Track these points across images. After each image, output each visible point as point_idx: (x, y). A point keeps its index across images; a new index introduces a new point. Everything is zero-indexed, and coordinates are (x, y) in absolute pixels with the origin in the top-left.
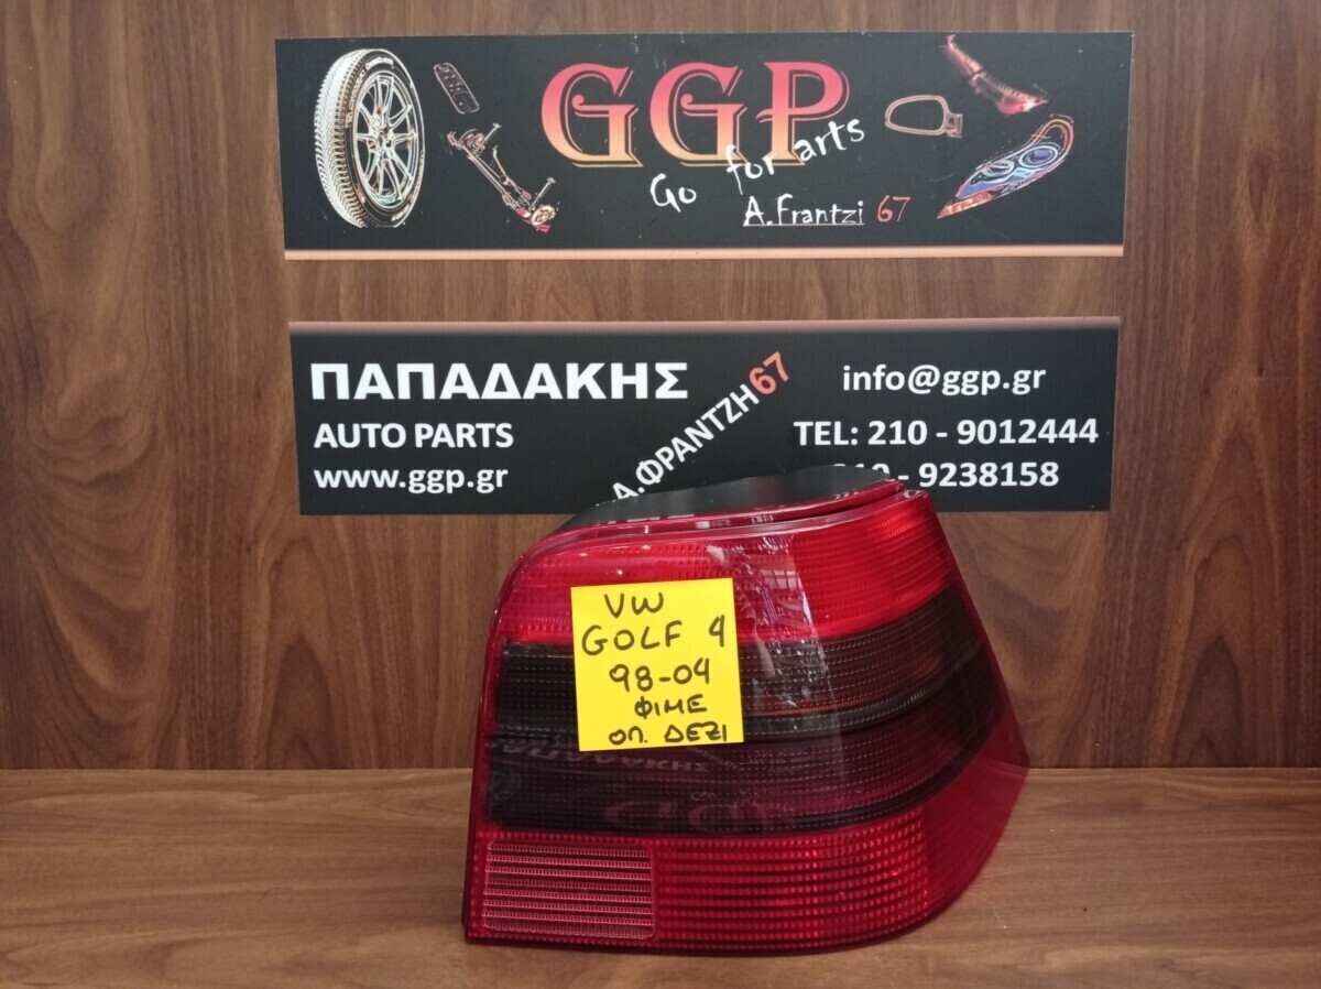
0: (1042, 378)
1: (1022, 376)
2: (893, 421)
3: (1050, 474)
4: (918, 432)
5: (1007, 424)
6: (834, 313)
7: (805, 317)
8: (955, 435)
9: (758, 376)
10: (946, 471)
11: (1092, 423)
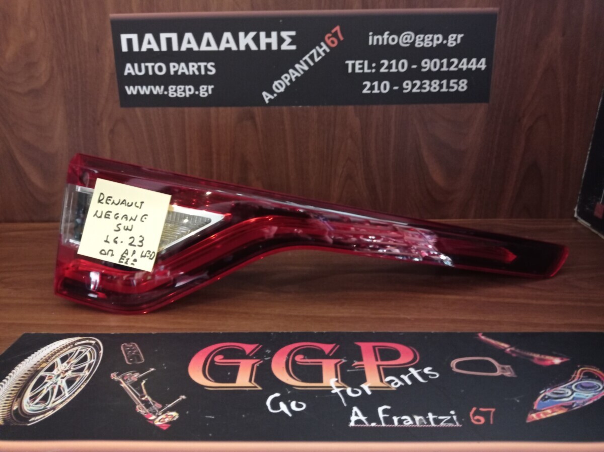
0: (462, 38)
1: (452, 37)
2: (392, 60)
3: (463, 85)
4: (402, 66)
5: (445, 61)
6: (365, 6)
7: (351, 8)
8: (420, 67)
9: (329, 38)
10: (415, 85)
11: (483, 60)
